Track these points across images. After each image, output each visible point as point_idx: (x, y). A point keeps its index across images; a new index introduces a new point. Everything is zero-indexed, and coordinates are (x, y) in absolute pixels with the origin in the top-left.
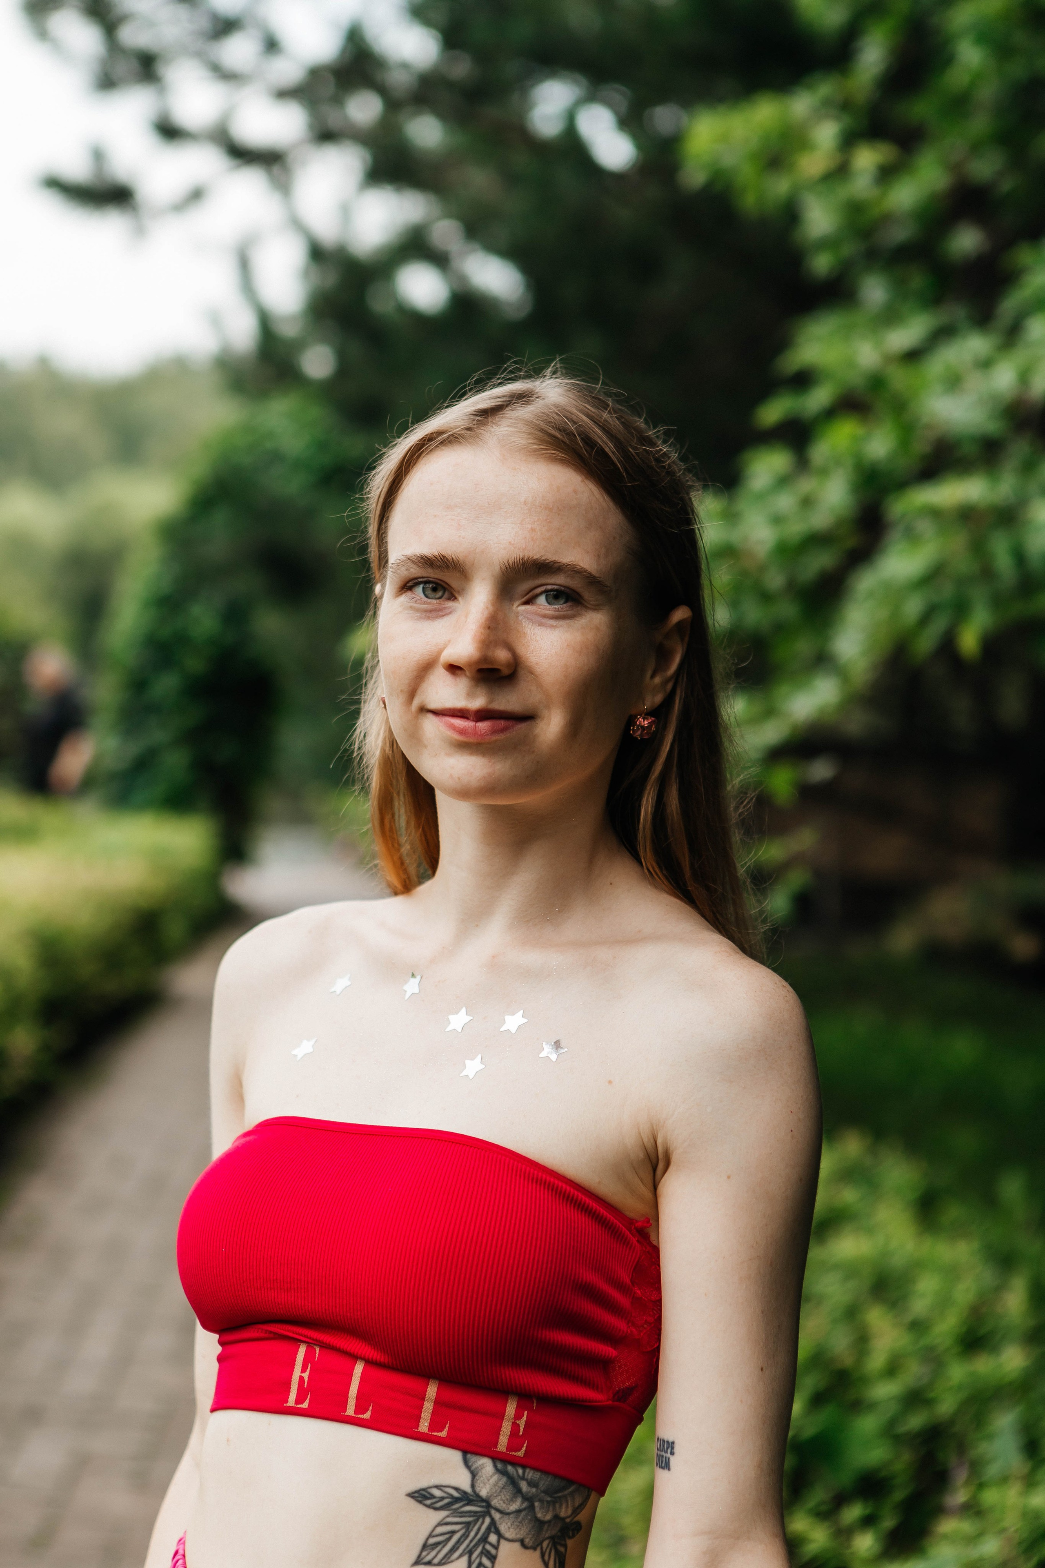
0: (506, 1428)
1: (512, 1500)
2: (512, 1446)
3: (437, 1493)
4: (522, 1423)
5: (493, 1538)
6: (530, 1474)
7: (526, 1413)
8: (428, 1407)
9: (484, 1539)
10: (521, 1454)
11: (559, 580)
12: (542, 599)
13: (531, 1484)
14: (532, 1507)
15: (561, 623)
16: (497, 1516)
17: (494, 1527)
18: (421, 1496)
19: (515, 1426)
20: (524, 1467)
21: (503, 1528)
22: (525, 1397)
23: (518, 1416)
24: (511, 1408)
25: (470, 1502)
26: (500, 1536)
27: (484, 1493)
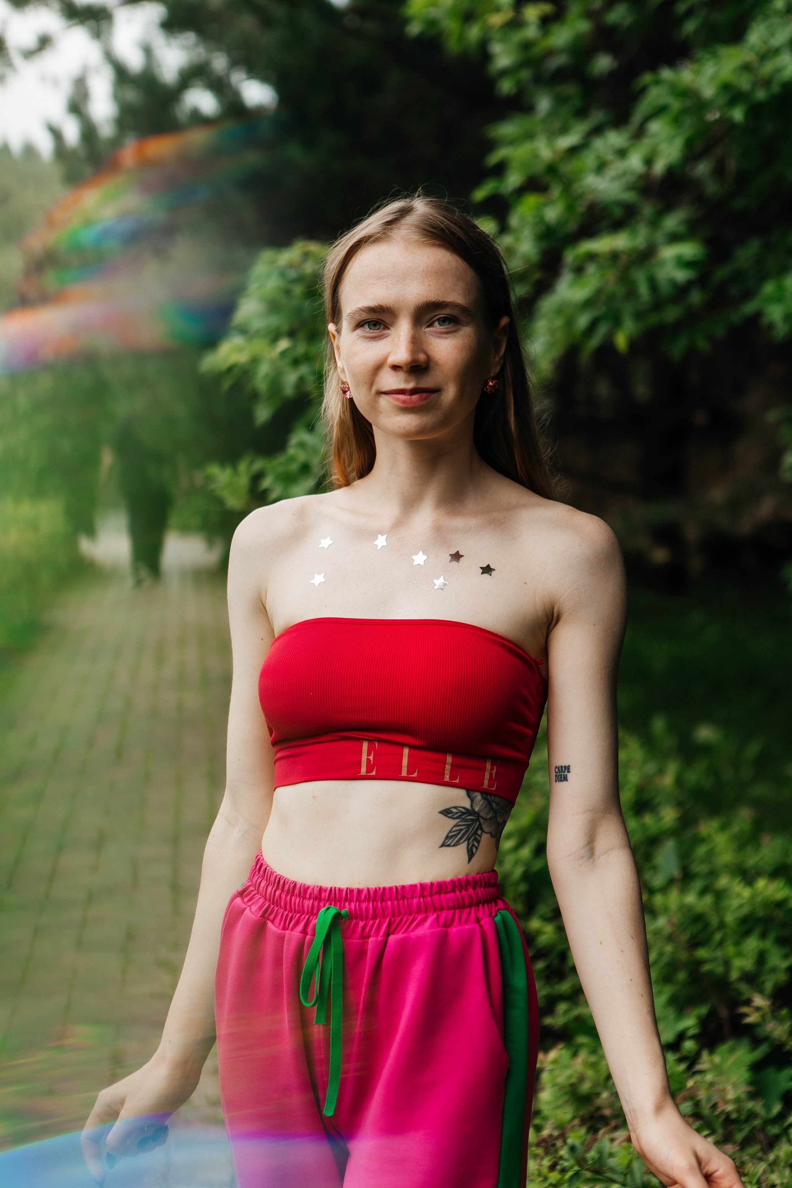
0: (487, 776)
1: (489, 813)
2: (490, 785)
3: (454, 810)
4: (494, 772)
5: (479, 832)
6: (497, 799)
7: (495, 767)
8: (448, 767)
9: (476, 833)
10: (494, 789)
11: (447, 311)
12: (436, 324)
13: (497, 804)
14: (496, 816)
15: (450, 335)
16: (482, 821)
17: (480, 827)
18: (446, 812)
19: (491, 774)
20: (494, 795)
21: (484, 827)
22: (495, 759)
23: (492, 769)
24: (488, 766)
25: (470, 815)
26: (483, 831)
27: (477, 809)
